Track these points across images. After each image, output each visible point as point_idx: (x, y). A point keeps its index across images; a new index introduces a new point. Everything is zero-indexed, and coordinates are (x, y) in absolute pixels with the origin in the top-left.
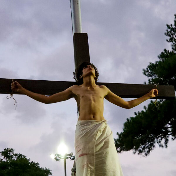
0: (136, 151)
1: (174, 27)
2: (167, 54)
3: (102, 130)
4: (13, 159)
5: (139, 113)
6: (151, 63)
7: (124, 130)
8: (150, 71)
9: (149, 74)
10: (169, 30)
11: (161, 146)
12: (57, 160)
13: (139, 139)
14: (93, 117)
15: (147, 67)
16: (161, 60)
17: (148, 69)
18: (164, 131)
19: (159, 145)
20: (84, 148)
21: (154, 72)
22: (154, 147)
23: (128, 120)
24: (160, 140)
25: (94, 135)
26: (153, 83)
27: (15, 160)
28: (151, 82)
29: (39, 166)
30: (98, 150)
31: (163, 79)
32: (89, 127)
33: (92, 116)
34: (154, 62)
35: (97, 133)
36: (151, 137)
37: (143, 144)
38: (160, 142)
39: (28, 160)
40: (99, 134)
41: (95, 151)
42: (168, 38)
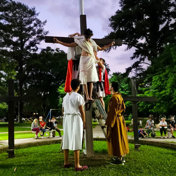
2: (119, 12)
5: (106, 36)
10: (121, 1)
11: (114, 49)
14: (87, 55)
16: (116, 14)
17: (111, 18)
20: (83, 68)
21: (113, 20)
22: (111, 49)
27: (60, 52)
28: (112, 23)
39: (65, 52)
40: (89, 62)
41: (87, 70)
42: (120, 5)
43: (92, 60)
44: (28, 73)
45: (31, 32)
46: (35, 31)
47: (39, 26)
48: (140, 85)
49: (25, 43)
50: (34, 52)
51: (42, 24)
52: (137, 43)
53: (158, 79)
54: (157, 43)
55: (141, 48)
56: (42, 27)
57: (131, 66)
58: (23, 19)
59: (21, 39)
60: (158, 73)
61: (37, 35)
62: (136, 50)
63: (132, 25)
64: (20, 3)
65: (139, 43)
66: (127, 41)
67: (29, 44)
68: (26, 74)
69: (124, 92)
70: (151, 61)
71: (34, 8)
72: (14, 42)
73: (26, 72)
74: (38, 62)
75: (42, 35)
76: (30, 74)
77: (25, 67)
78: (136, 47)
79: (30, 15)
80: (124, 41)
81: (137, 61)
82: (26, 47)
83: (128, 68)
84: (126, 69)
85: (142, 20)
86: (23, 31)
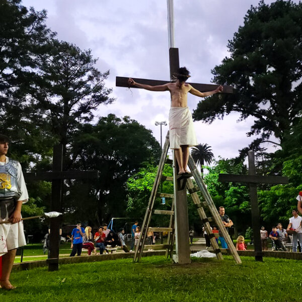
1: (233, 42)
2: (227, 60)
6: (216, 66)
8: (215, 71)
10: (230, 44)
11: (219, 119)
12: (156, 125)
14: (180, 105)
15: (214, 68)
16: (223, 64)
20: (174, 124)
21: (218, 72)
25: (181, 116)
26: (217, 79)
27: (131, 123)
30: (183, 126)
31: (223, 77)
32: (178, 111)
38: (219, 116)
40: (184, 116)
41: (181, 127)
42: (229, 49)
43: (188, 112)
44: (74, 157)
45: (83, 89)
46: (90, 88)
47: (97, 79)
48: (263, 175)
49: (72, 106)
50: (87, 122)
51: (102, 77)
52: (257, 110)
53: (291, 165)
54: (290, 110)
55: (263, 117)
56: (103, 82)
57: (248, 147)
58: (71, 69)
59: (65, 100)
60: (291, 156)
61: (93, 94)
62: (255, 122)
63: (249, 80)
64: (67, 43)
65: (259, 109)
66: (240, 106)
67: (79, 110)
68: (71, 158)
69: (236, 188)
70: (281, 138)
71: (90, 52)
72: (54, 105)
73: (71, 156)
74: (93, 137)
75: (101, 95)
76: (78, 158)
77: (70, 146)
78: (256, 116)
79: (82, 63)
80: (235, 106)
81: (257, 139)
82: (73, 113)
83: (243, 150)
84: (239, 151)
85: (264, 74)
86: (69, 88)
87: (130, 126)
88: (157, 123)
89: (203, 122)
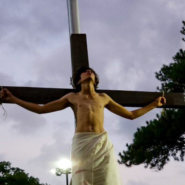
0: (148, 165)
2: (183, 55)
3: (102, 143)
4: (10, 173)
5: (151, 121)
6: (164, 66)
7: (134, 141)
8: (163, 75)
9: (162, 78)
11: (176, 159)
12: (58, 175)
13: (151, 151)
14: (92, 129)
15: (160, 70)
16: (177, 62)
17: (162, 72)
18: (180, 142)
19: (174, 158)
21: (168, 76)
22: (168, 160)
23: (138, 129)
24: (175, 153)
25: (93, 149)
26: (167, 88)
27: (13, 174)
28: (165, 86)
29: (38, 182)
30: (97, 166)
31: (178, 84)
32: (87, 140)
33: (90, 127)
34: (168, 64)
35: (96, 147)
36: (165, 149)
37: (156, 157)
38: (175, 154)
39: (26, 174)
40: (99, 148)
41: (93, 167)
43: (105, 142)
87: (10, 179)
88: (60, 170)
89: (146, 167)
